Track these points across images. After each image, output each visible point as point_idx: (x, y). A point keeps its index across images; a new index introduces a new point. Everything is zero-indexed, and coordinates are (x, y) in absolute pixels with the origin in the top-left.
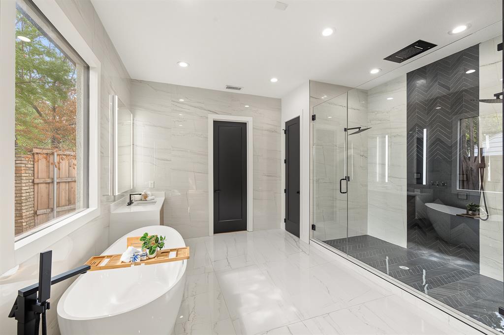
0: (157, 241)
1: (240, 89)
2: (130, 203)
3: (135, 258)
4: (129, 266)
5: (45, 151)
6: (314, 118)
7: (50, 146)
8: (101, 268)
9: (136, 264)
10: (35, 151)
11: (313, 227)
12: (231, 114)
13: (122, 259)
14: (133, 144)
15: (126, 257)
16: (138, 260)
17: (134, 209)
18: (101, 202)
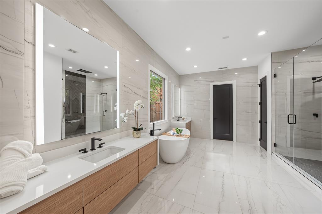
0: (180, 131)
1: (226, 68)
2: (178, 120)
3: (174, 134)
4: (172, 136)
5: (158, 103)
6: (275, 76)
7: (159, 101)
8: (166, 135)
9: (174, 136)
10: (156, 103)
11: (275, 145)
12: (222, 81)
13: (171, 134)
14: (180, 99)
15: (172, 133)
16: (174, 135)
17: (179, 122)
18: (168, 118)
